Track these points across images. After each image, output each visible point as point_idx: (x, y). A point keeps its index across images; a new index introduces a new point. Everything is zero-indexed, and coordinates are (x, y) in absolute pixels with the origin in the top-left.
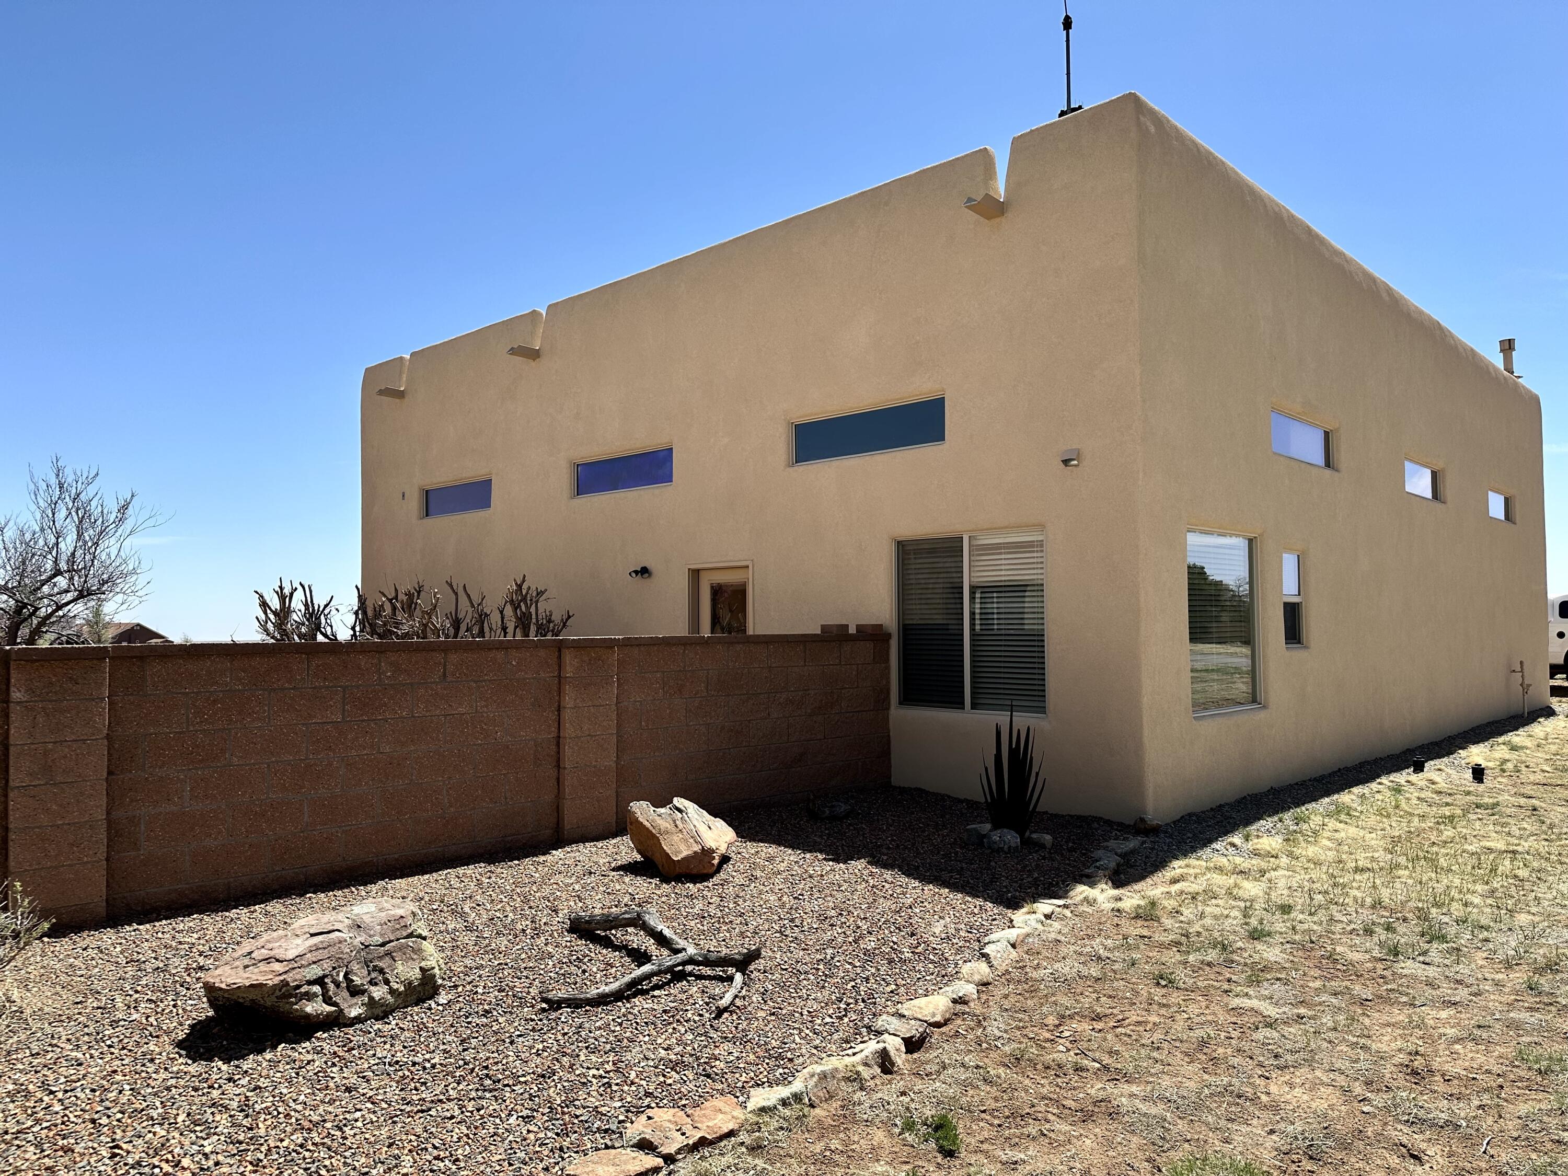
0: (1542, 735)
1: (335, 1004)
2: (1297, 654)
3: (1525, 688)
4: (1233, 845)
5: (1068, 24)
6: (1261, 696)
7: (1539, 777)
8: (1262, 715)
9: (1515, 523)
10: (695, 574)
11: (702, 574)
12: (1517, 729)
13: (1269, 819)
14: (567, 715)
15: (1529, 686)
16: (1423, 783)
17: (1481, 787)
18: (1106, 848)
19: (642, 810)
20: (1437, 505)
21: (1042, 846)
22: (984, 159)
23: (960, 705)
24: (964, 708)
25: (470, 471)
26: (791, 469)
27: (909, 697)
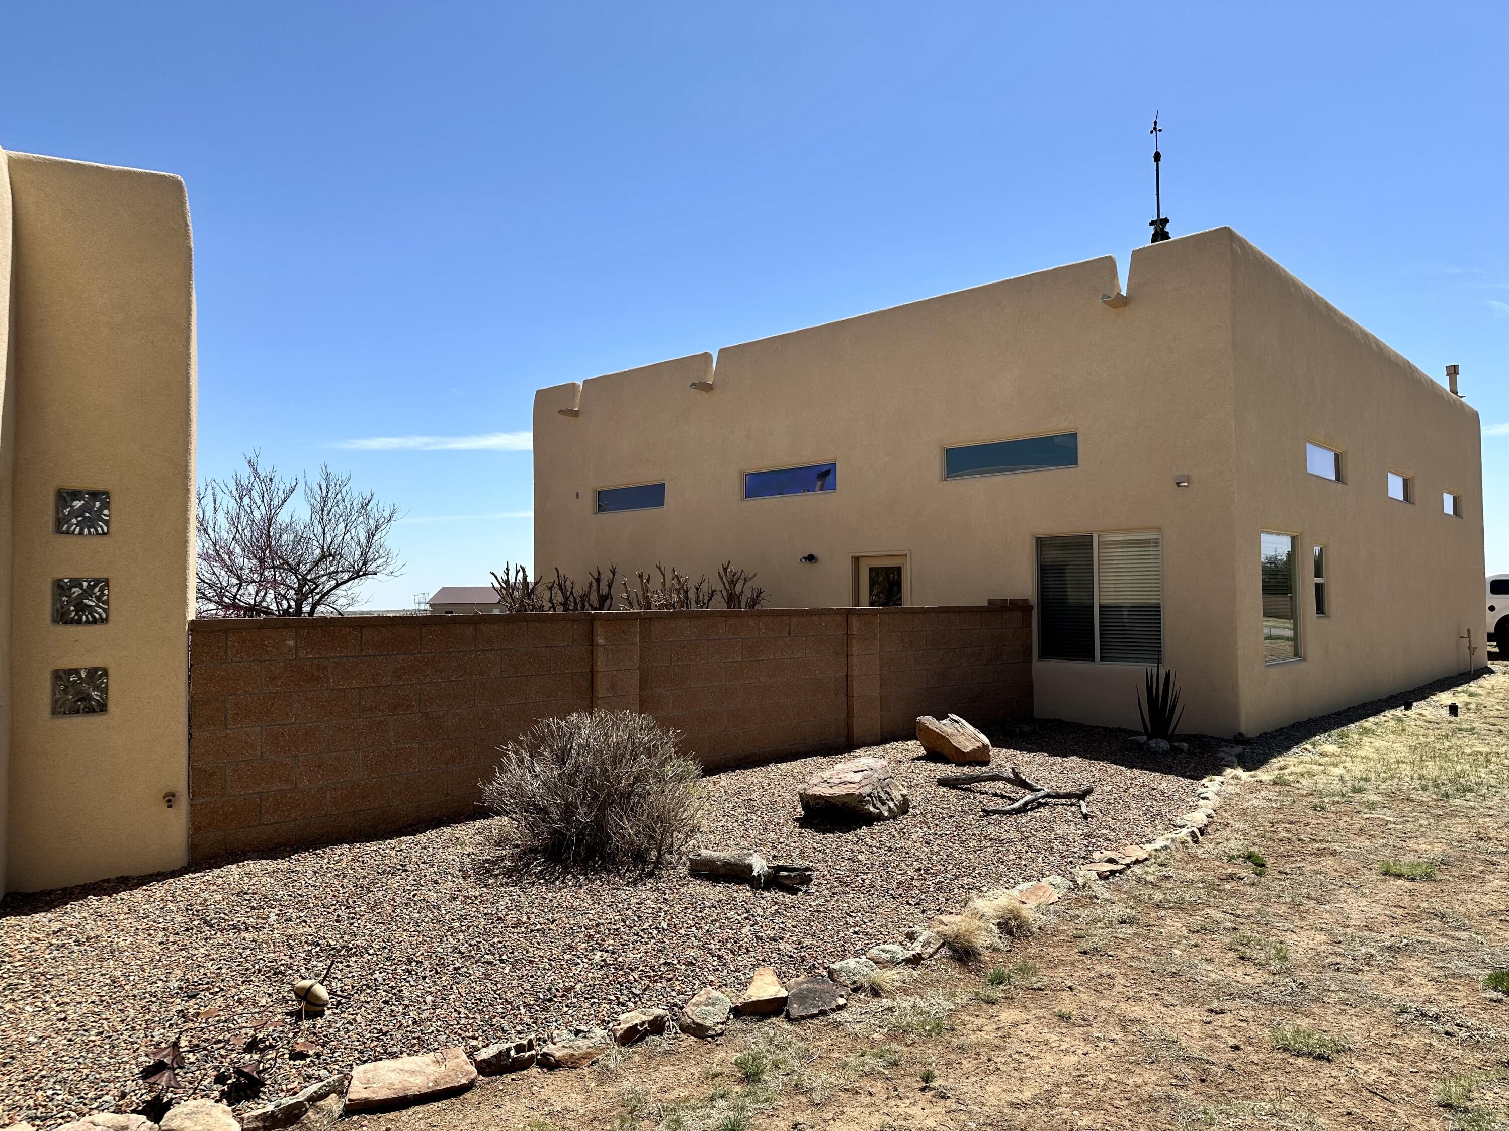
0: (1489, 686)
1: (878, 808)
2: (1324, 621)
3: (1472, 650)
4: (1306, 750)
5: (1157, 157)
6: (1302, 652)
7: (1497, 713)
8: (1303, 665)
9: (1461, 517)
10: (856, 560)
11: (861, 560)
12: (1469, 682)
13: (1322, 736)
14: (854, 660)
15: (1475, 648)
16: (1414, 716)
17: (1457, 719)
18: (1223, 752)
19: (928, 721)
20: (1407, 506)
21: (1182, 751)
22: (1108, 264)
23: (1092, 658)
24: (1094, 660)
25: (646, 476)
26: (945, 483)
27: (1045, 653)
